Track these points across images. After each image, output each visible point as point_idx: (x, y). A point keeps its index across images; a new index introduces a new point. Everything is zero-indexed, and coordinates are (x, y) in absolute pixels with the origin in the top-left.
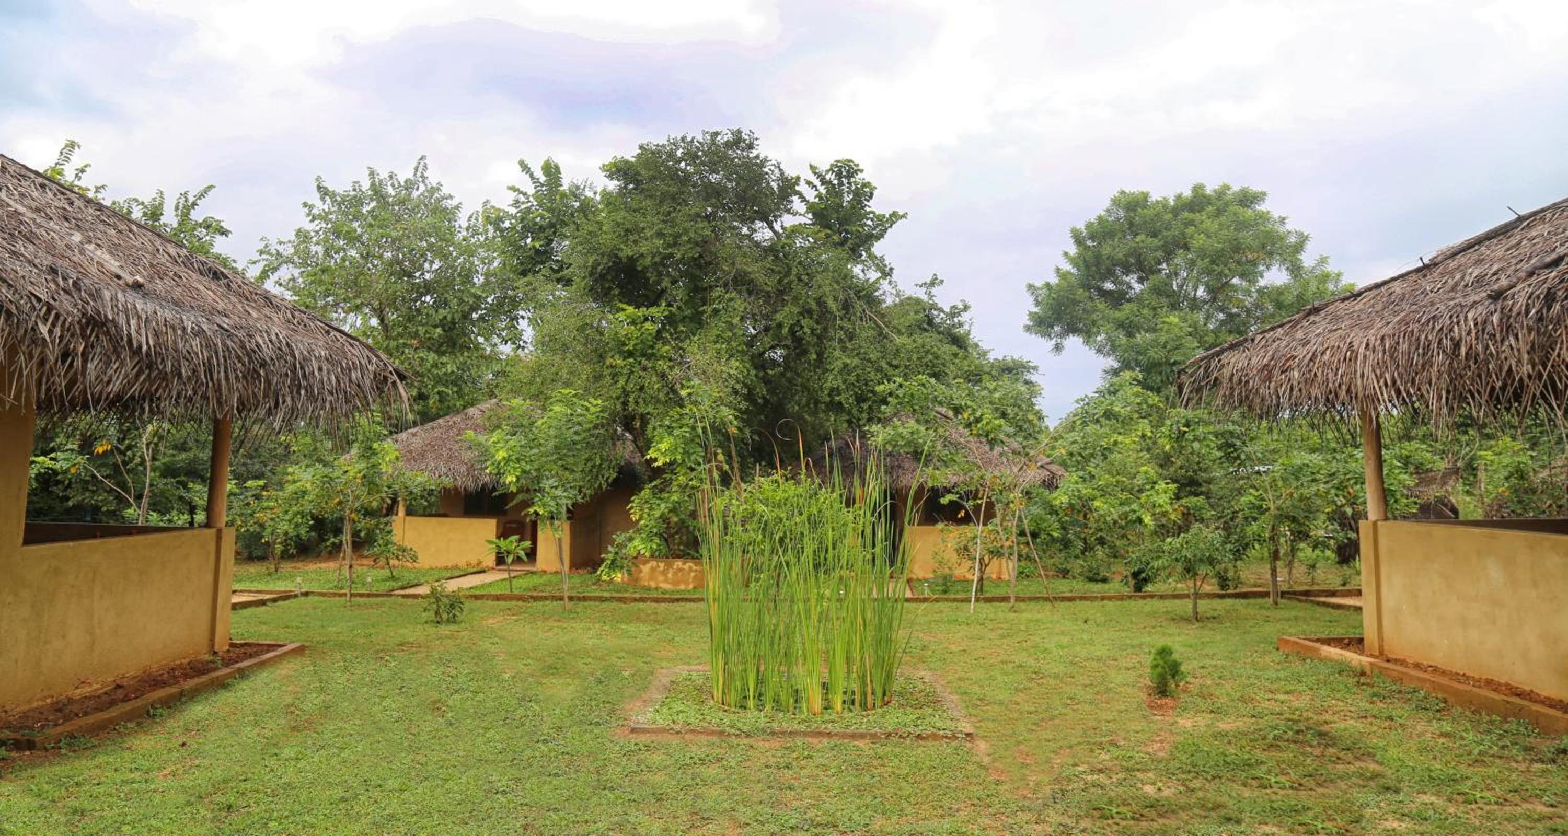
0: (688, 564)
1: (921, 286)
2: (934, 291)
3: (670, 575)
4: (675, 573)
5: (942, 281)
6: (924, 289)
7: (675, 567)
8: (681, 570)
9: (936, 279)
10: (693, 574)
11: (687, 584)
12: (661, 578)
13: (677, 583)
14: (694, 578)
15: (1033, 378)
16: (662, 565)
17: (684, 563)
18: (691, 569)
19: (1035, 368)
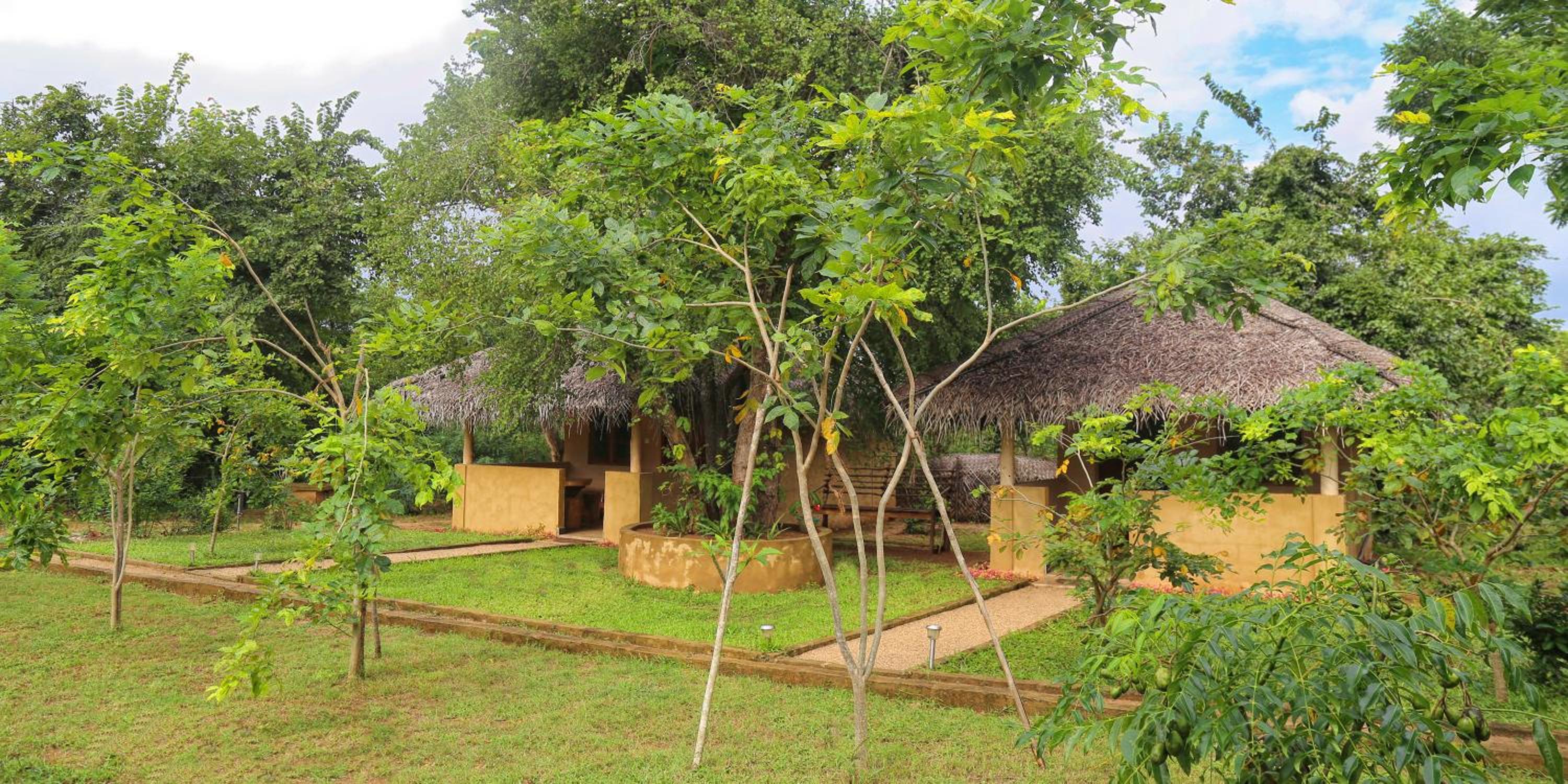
0: (681, 546)
1: (1306, 129)
2: (1329, 133)
3: (657, 564)
4: (664, 561)
5: (1336, 117)
6: (1311, 133)
7: (664, 550)
8: (672, 555)
9: (1328, 114)
10: (689, 563)
11: (681, 579)
12: (646, 566)
13: (665, 576)
14: (692, 568)
15: (1538, 264)
16: (647, 545)
17: (677, 544)
18: (686, 555)
19: (1540, 250)
